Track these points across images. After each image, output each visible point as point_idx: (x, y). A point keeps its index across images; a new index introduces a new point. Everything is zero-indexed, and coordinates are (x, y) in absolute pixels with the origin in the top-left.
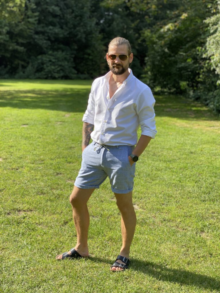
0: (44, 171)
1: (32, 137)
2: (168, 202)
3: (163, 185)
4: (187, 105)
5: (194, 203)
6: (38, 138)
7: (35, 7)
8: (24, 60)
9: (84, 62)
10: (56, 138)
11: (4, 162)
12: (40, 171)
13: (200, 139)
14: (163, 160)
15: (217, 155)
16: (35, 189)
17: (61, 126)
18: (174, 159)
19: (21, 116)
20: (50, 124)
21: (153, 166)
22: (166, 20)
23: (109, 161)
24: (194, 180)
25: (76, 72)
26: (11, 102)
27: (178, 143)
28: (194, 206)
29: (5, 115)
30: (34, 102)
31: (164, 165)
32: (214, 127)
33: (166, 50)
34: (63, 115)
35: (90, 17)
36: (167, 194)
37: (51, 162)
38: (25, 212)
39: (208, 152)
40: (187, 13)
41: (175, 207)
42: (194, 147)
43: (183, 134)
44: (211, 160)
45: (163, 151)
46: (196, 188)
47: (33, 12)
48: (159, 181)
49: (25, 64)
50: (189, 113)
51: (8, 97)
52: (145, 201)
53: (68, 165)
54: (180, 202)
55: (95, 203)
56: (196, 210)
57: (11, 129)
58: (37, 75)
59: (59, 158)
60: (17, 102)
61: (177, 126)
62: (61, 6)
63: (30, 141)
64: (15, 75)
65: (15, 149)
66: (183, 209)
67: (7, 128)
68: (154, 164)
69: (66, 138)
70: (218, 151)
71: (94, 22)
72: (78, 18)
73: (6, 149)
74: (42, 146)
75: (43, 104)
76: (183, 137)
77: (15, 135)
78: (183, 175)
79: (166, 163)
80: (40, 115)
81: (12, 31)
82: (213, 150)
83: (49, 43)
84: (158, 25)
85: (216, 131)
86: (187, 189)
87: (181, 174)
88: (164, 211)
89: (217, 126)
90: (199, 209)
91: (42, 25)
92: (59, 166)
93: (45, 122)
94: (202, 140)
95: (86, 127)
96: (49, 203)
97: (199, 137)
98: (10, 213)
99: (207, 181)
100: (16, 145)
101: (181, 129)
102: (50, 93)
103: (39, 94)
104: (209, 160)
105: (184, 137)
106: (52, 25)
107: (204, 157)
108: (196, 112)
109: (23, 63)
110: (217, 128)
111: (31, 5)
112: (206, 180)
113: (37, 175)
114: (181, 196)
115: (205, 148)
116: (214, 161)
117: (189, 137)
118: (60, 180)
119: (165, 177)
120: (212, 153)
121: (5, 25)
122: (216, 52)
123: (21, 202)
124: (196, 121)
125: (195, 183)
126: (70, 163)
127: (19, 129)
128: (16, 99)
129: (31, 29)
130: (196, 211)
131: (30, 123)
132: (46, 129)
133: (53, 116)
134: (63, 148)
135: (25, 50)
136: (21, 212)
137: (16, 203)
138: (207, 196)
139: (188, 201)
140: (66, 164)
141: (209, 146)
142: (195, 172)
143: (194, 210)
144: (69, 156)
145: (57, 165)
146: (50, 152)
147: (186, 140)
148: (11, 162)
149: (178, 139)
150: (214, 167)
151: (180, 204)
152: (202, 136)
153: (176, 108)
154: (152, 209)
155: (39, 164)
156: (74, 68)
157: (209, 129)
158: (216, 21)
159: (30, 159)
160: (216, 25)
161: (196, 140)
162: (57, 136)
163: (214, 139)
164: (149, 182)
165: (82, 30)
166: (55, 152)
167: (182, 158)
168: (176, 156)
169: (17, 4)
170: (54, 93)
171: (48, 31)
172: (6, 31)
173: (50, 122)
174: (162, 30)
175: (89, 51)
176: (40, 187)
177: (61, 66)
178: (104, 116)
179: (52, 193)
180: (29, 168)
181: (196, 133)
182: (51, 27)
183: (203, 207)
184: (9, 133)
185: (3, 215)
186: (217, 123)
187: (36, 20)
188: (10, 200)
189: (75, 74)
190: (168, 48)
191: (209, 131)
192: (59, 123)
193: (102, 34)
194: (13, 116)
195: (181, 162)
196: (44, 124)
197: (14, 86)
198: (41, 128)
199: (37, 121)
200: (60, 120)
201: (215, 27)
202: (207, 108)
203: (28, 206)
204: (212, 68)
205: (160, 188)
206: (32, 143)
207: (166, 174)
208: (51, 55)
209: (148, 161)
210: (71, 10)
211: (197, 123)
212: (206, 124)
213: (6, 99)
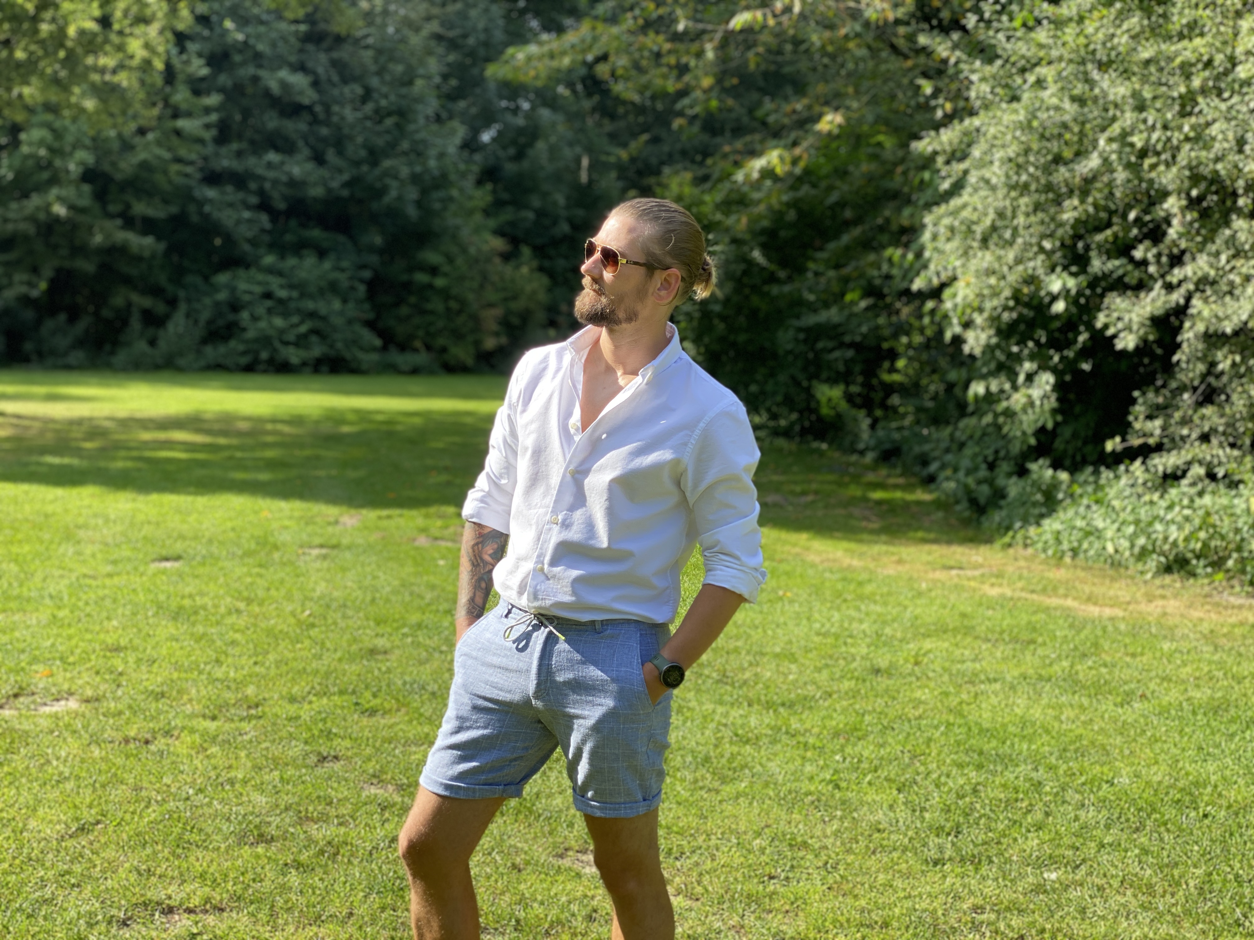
0: (264, 745)
1: (204, 608)
2: (792, 867)
3: (768, 802)
4: (847, 479)
5: (900, 871)
6: (230, 613)
7: (205, 71)
8: (156, 291)
9: (413, 299)
10: (307, 612)
11: (88, 714)
12: (245, 747)
13: (908, 614)
14: (763, 698)
15: (982, 682)
16: (228, 820)
17: (325, 564)
18: (805, 698)
19: (149, 523)
20: (276, 556)
21: (719, 723)
22: (757, 137)
23: (565, 683)
24: (894, 781)
25: (378, 342)
26: (102, 464)
27: (818, 634)
28: (898, 883)
29: (81, 521)
30: (202, 464)
31: (767, 721)
32: (961, 568)
33: (757, 255)
34: (332, 519)
35: (438, 119)
36: (784, 835)
37: (292, 709)
38: (192, 917)
39: (945, 669)
40: (842, 111)
41: (820, 888)
42: (886, 649)
43: (839, 594)
44: (958, 700)
45: (758, 665)
46: (902, 814)
47: (197, 93)
48: (752, 783)
49: (161, 308)
50: (856, 512)
51: (88, 445)
52: (697, 864)
53: (365, 721)
54: (841, 867)
55: (488, 877)
56: (906, 898)
57: (110, 575)
58: (211, 352)
59: (324, 693)
60: (129, 464)
61: (813, 565)
62: (320, 70)
63: (194, 624)
64: (112, 353)
65: (131, 660)
66: (856, 897)
67: (91, 573)
68: (726, 715)
69: (350, 613)
70: (984, 663)
71: (458, 140)
72: (389, 122)
73: (93, 657)
74: (251, 646)
75: (240, 475)
76: (839, 609)
77: (130, 602)
78: (848, 760)
79: (775, 711)
80: (230, 519)
81: (106, 167)
82: (964, 662)
83: (264, 219)
84: (725, 156)
85: (973, 584)
86: (866, 816)
87: (838, 757)
88: (777, 905)
89: (976, 567)
90: (920, 896)
91: (235, 146)
92: (329, 724)
93: (253, 546)
94: (919, 622)
95: (477, 544)
96: (294, 878)
97: (906, 608)
98: (129, 919)
99: (945, 784)
100: (136, 642)
101: (827, 575)
102: (269, 427)
103: (224, 433)
104: (951, 698)
105: (844, 606)
106: (277, 149)
107: (927, 686)
108: (885, 507)
109: (147, 302)
110: (977, 573)
111: (187, 62)
112: (943, 779)
113: (233, 762)
114: (843, 844)
115: (930, 651)
116: (969, 704)
117: (863, 607)
118: (335, 785)
119: (773, 766)
120: (958, 671)
121: (76, 145)
122: (963, 266)
123: (176, 873)
124: (885, 543)
125: (899, 790)
126: (372, 712)
127: (145, 578)
128: (123, 453)
129: (191, 163)
130: (908, 904)
131: (191, 552)
132: (260, 575)
133: (287, 523)
134: (339, 654)
135: (161, 247)
136: (177, 917)
137: (154, 880)
138: (948, 842)
139: (872, 862)
140: (356, 717)
141: (946, 645)
142: (894, 746)
143: (900, 899)
144: (367, 687)
145: (320, 725)
146: (284, 668)
147: (851, 620)
148: (120, 713)
149: (817, 616)
150: (970, 729)
151: (842, 877)
152: (916, 606)
153: (804, 493)
154: (727, 897)
155: (242, 719)
156: (371, 325)
157: (940, 575)
158: (963, 146)
159: (199, 702)
160: (962, 159)
161: (894, 620)
162: (309, 604)
163: (964, 615)
164: (710, 790)
165: (405, 172)
166: (304, 669)
167: (839, 691)
168: (815, 683)
169: (132, 57)
170: (286, 429)
171: (260, 171)
172: (80, 170)
173: (276, 547)
174: (739, 176)
175: (432, 257)
176: (252, 813)
177: (313, 315)
178: (550, 500)
179: (302, 836)
180: (197, 737)
181: (889, 594)
182: (272, 156)
183: (937, 888)
184: (101, 593)
185: (103, 927)
186: (973, 552)
187: (207, 126)
188: (127, 865)
189: (374, 349)
190: (765, 248)
191: (943, 584)
192: (315, 552)
193: (489, 187)
194: (115, 522)
195: (838, 707)
196: (248, 554)
197: (111, 399)
198: (239, 571)
199: (221, 543)
200: (317, 541)
201: (958, 167)
202: (931, 492)
203: (207, 889)
204: (948, 336)
205: (756, 811)
206: (204, 635)
207: (775, 755)
208: (271, 271)
209: (701, 703)
210: (359, 90)
211: (893, 554)
212: (930, 558)
213: (78, 452)
